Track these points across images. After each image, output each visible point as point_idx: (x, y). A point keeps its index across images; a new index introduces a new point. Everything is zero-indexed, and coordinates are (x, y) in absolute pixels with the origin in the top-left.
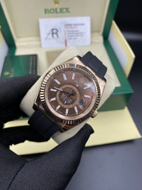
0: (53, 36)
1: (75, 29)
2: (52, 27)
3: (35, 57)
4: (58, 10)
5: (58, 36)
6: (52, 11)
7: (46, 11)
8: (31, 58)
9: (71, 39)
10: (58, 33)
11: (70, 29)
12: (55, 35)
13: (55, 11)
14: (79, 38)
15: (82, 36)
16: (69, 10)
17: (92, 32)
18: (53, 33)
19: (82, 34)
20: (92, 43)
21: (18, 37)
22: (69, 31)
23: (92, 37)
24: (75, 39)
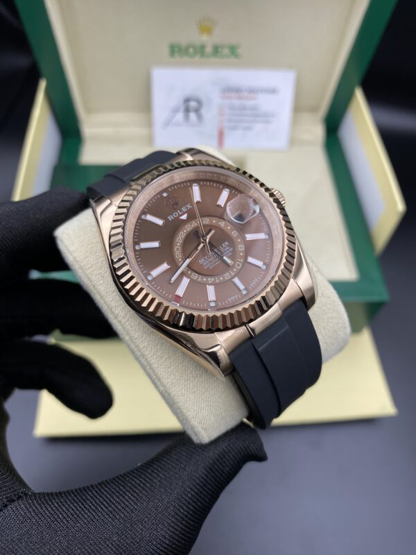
0: (187, 118)
1: (250, 103)
2: (188, 92)
4: (209, 49)
5: (200, 117)
6: (191, 50)
7: (175, 50)
9: (234, 128)
10: (203, 111)
11: (236, 102)
12: (193, 116)
13: (200, 50)
14: (259, 127)
15: (268, 122)
16: (239, 51)
17: (298, 109)
18: (187, 110)
19: (266, 117)
20: (293, 142)
21: (89, 110)
22: (232, 108)
23: (295, 121)
24: (249, 129)
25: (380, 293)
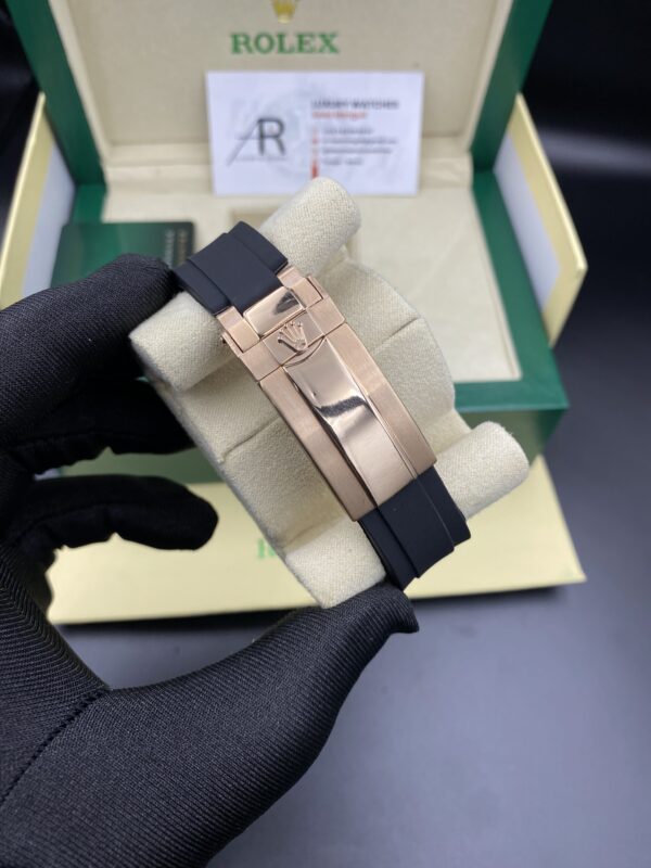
0: (262, 148)
1: (357, 124)
2: (261, 112)
3: (183, 235)
4: (291, 41)
5: (282, 148)
6: (264, 42)
7: (239, 43)
8: (170, 235)
9: (336, 163)
10: (284, 138)
11: (336, 123)
12: (271, 145)
13: (278, 42)
14: (371, 159)
15: (386, 151)
16: (335, 42)
17: (427, 135)
18: (262, 136)
19: (384, 146)
20: (423, 183)
21: (114, 143)
22: (329, 131)
23: (424, 154)
24: (357, 162)
25: (557, 398)
